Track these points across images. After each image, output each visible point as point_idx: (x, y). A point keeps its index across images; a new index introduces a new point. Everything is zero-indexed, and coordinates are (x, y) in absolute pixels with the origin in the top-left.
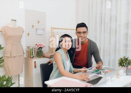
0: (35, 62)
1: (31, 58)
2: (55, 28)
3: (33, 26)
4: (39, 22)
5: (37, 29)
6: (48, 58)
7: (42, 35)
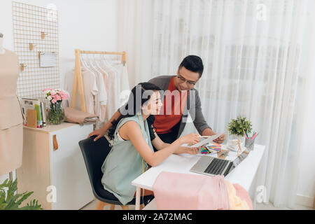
0: (55, 136)
1: (38, 127)
2: (84, 52)
3: (31, 47)
4: (43, 35)
5: (40, 52)
6: (78, 123)
7: (50, 69)
